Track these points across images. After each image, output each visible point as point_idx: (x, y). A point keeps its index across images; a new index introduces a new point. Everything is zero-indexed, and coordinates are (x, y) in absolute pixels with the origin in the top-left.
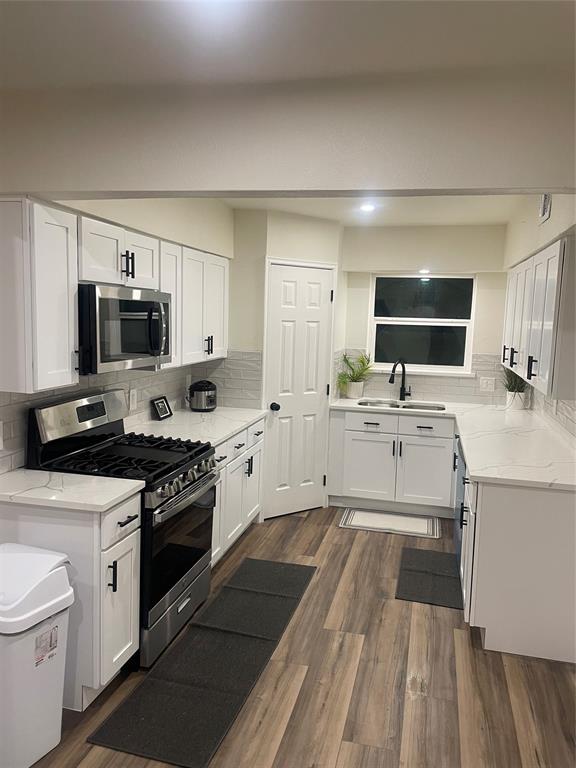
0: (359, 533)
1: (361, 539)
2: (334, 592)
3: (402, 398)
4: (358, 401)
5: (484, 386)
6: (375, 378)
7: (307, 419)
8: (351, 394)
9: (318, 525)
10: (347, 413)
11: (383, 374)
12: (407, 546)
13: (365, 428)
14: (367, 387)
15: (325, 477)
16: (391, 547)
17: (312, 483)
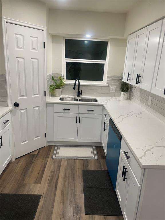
0: (63, 161)
1: (64, 164)
3: (78, 96)
4: (59, 98)
5: (112, 90)
6: (66, 87)
7: (35, 109)
8: (56, 94)
9: (43, 158)
10: (55, 105)
11: (70, 85)
12: (85, 169)
13: (63, 111)
14: (63, 91)
15: (45, 133)
16: (78, 169)
17: (39, 137)
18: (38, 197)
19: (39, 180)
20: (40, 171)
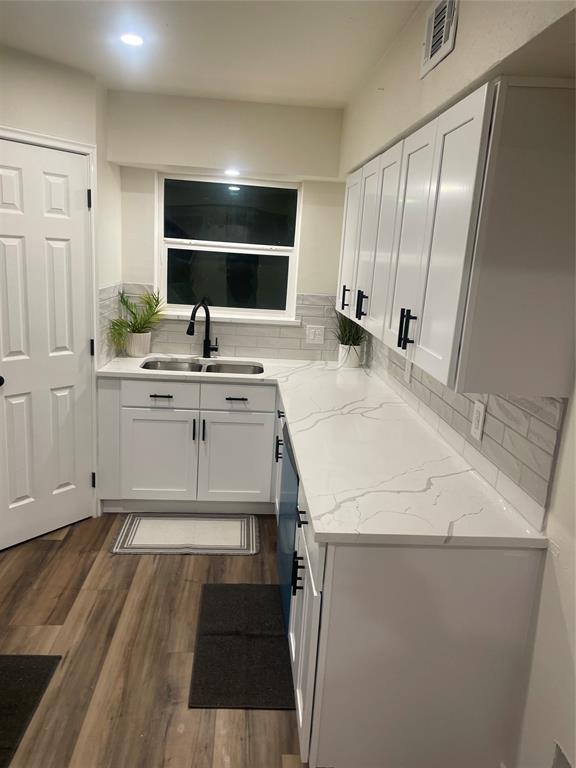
0: (144, 560)
1: (145, 570)
2: (85, 707)
3: (207, 355)
4: (142, 360)
5: (312, 337)
6: (167, 327)
7: (59, 394)
8: (134, 349)
9: (81, 552)
10: (124, 382)
11: (179, 321)
12: (211, 582)
13: (152, 402)
14: (157, 340)
15: (94, 475)
16: (188, 583)
17: (73, 487)
18: (50, 663)
19: (58, 616)
20: (65, 588)
